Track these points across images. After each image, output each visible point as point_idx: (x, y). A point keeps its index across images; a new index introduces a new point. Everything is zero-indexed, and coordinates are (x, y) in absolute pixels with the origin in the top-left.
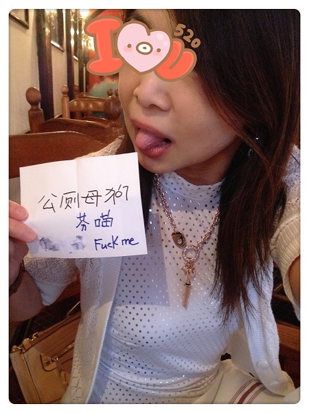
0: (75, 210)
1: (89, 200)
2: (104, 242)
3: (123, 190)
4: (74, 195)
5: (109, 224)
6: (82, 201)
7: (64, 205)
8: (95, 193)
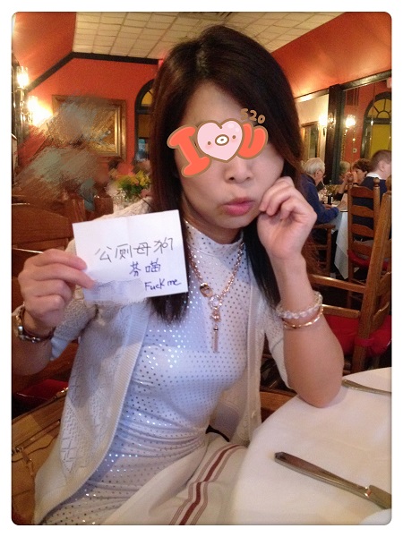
0: (129, 260)
1: (140, 251)
2: (152, 285)
3: (169, 242)
4: (127, 248)
5: (157, 269)
6: (134, 252)
7: (119, 255)
8: (145, 245)
